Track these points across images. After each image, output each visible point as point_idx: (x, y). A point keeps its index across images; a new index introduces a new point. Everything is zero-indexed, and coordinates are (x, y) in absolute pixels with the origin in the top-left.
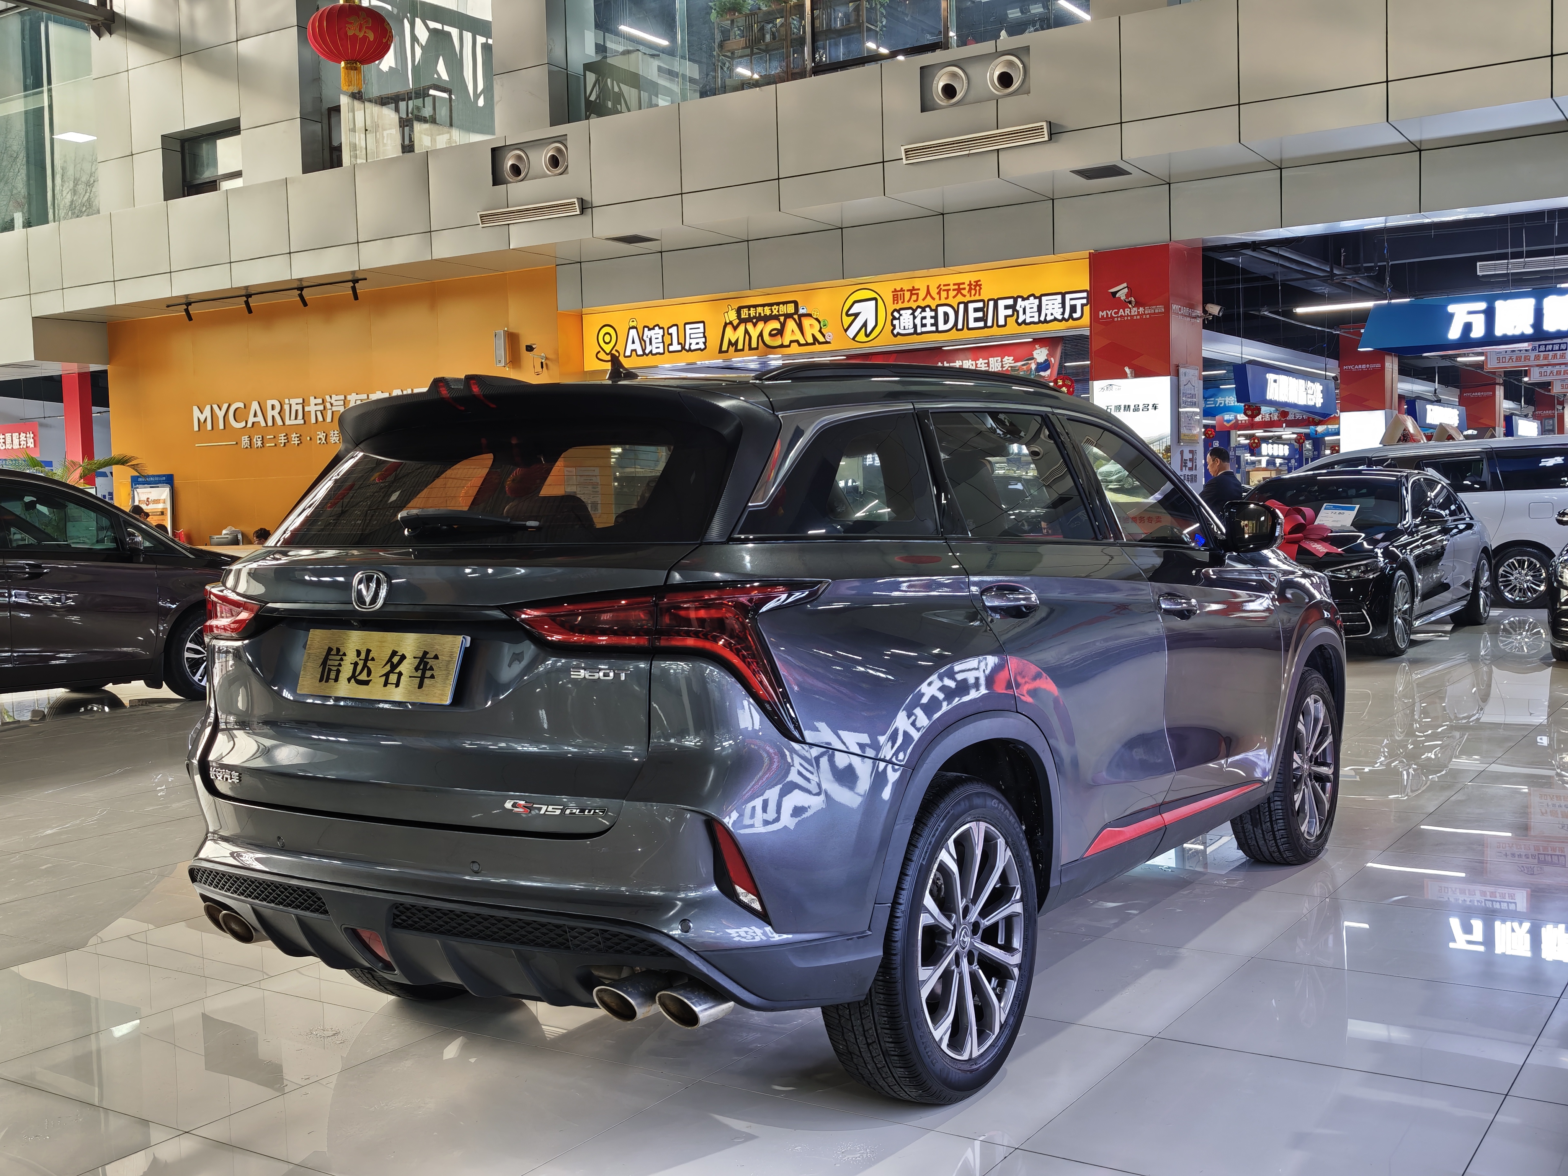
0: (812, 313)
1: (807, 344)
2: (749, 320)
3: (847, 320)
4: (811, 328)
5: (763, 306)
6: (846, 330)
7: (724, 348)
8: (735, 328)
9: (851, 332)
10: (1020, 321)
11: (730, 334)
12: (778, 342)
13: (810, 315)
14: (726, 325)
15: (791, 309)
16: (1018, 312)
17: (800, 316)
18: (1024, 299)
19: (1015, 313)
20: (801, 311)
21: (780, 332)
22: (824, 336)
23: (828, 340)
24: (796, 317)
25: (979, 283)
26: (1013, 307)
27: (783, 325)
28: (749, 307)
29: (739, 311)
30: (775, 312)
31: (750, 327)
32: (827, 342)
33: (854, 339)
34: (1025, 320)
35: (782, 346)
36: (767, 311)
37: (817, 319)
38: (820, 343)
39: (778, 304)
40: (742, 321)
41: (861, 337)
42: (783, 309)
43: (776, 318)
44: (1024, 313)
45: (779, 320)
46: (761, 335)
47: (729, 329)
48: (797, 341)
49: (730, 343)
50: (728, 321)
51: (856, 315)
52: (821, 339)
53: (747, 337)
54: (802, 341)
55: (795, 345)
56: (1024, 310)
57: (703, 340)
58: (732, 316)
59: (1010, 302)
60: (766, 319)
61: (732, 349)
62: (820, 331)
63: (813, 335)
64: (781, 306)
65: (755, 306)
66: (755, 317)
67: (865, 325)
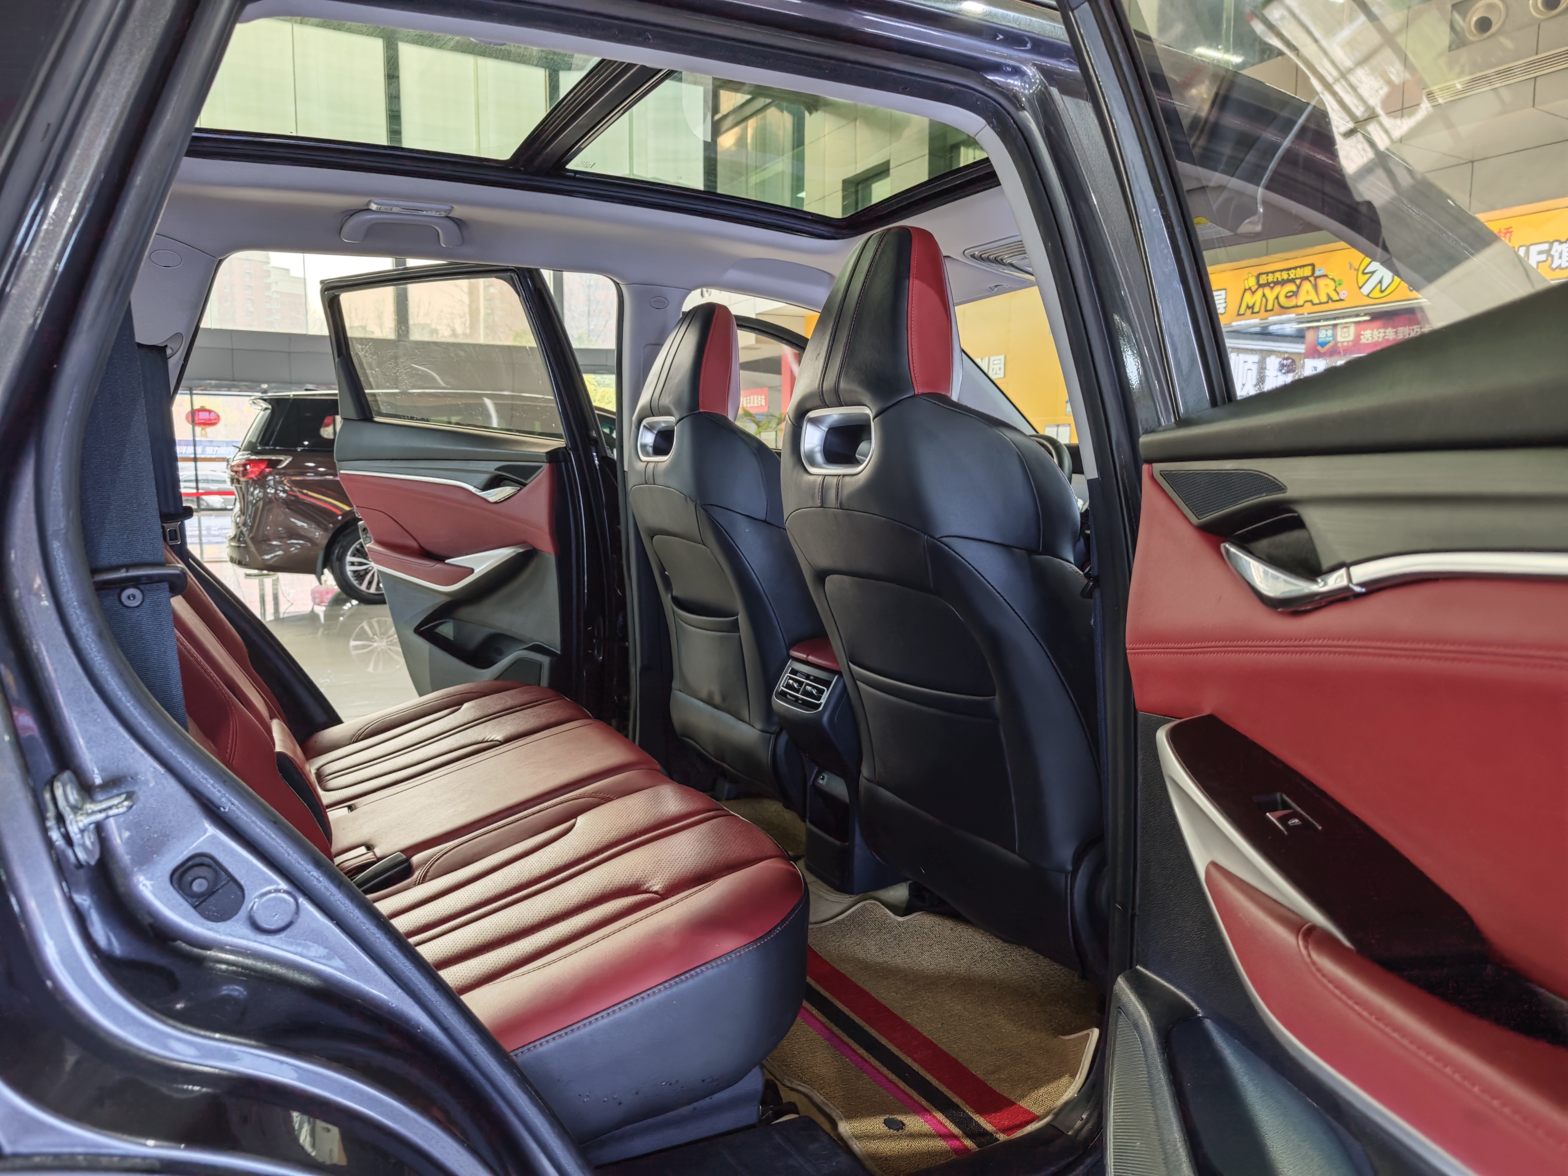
0: (1328, 273)
1: (1321, 303)
2: (1267, 284)
3: (1362, 278)
4: (1326, 287)
5: (1281, 271)
6: (1360, 288)
7: (1242, 312)
8: (1253, 293)
9: (1366, 290)
10: (1554, 266)
11: (1249, 299)
12: (1293, 302)
13: (1325, 276)
14: (1246, 290)
15: (1307, 271)
16: (1552, 257)
17: (1316, 278)
18: (1561, 243)
19: (1550, 258)
20: (1317, 273)
21: (1295, 294)
22: (1338, 293)
23: (1342, 298)
24: (1312, 279)
25: (1510, 230)
26: (1548, 252)
27: (1299, 287)
28: (1267, 273)
29: (1258, 277)
30: (1292, 276)
31: (1267, 291)
32: (1341, 300)
33: (1368, 296)
34: (1560, 265)
35: (1297, 306)
36: (1285, 276)
37: (1333, 279)
38: (1334, 301)
39: (1295, 268)
40: (1260, 286)
41: (1376, 294)
42: (1300, 273)
43: (1292, 281)
44: (1560, 258)
45: (1295, 282)
46: (1277, 298)
47: (1248, 295)
48: (1311, 301)
49: (1248, 307)
50: (1247, 288)
51: (1373, 273)
52: (1335, 297)
53: (1264, 300)
54: (1316, 301)
55: (1309, 304)
56: (1561, 253)
57: (1224, 305)
58: (1252, 282)
59: (1545, 247)
60: (1283, 283)
61: (1249, 311)
62: (1335, 290)
63: (1328, 295)
64: (1298, 269)
65: (1273, 272)
66: (1273, 282)
67: (1380, 282)
